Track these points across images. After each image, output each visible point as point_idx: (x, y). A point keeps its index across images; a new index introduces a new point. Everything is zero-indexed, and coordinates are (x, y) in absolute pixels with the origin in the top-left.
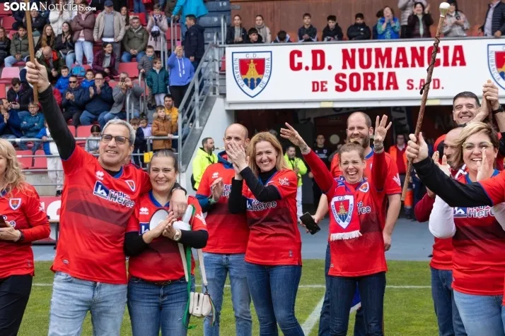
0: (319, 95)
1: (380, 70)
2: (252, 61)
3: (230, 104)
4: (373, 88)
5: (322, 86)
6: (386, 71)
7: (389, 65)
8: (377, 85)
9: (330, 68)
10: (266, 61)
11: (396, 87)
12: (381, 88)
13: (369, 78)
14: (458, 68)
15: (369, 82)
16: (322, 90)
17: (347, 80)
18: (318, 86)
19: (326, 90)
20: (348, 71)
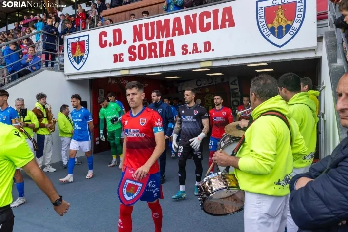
0: (119, 65)
1: (161, 39)
2: (78, 43)
3: (69, 75)
4: (156, 56)
5: (120, 58)
6: (165, 40)
7: (168, 35)
8: (158, 54)
9: (125, 42)
10: (86, 43)
11: (173, 54)
12: (161, 55)
13: (153, 47)
14: (228, 29)
15: (152, 51)
16: (120, 61)
17: (137, 51)
18: (118, 58)
19: (123, 61)
20: (137, 44)
